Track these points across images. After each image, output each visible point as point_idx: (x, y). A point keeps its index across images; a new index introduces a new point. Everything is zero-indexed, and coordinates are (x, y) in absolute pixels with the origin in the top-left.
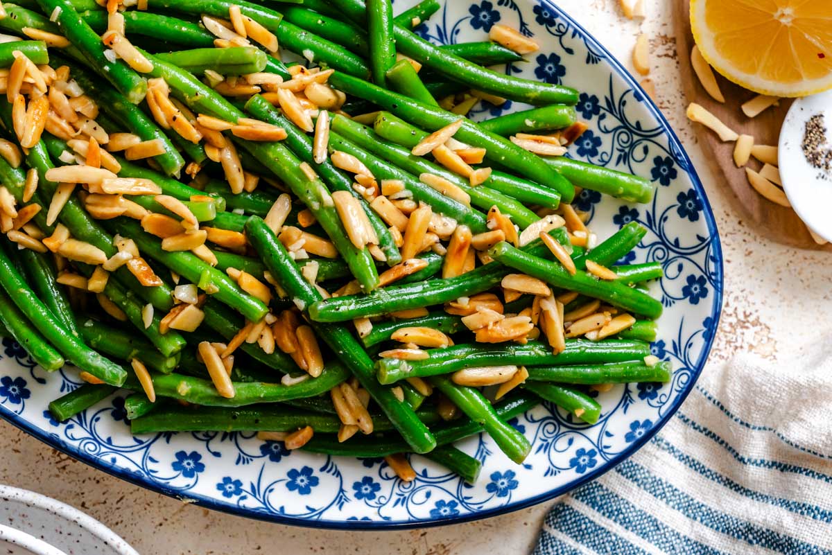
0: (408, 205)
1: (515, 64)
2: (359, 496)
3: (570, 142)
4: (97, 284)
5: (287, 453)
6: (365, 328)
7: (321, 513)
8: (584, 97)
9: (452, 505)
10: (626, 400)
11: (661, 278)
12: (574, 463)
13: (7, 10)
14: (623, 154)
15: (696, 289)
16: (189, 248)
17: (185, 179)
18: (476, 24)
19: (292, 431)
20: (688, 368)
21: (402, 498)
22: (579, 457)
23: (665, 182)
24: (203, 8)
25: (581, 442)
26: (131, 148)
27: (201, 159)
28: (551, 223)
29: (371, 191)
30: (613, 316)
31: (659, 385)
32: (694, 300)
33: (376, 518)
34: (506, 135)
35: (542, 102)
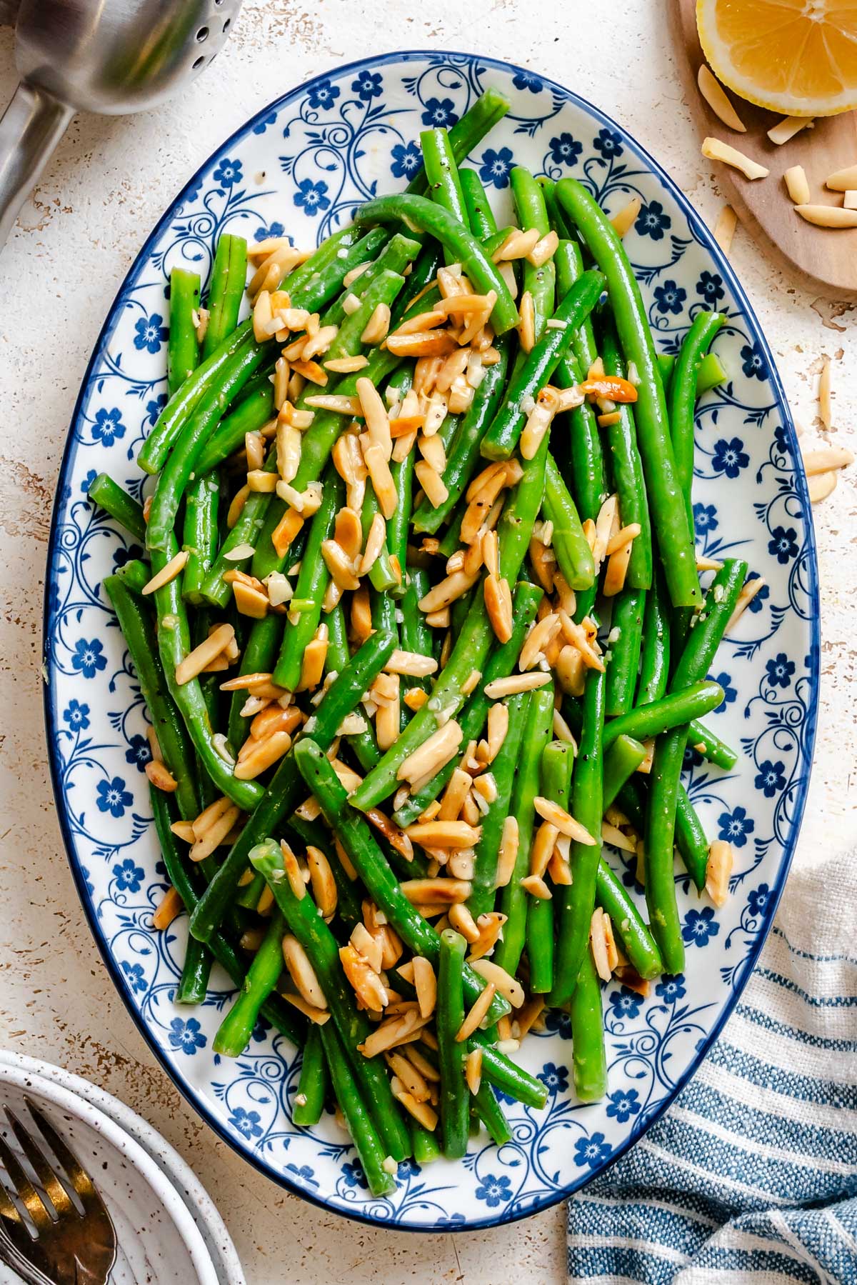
0: (472, 813)
1: (692, 883)
2: (118, 870)
3: (621, 980)
4: (259, 479)
5: (142, 768)
6: (307, 812)
7: (81, 832)
8: (679, 979)
9: (142, 985)
10: (336, 1150)
11: (495, 1144)
12: (238, 1113)
13: (544, 265)
14: (629, 1048)
15: (495, 1191)
16: (333, 574)
17: (415, 539)
18: (724, 820)
19: (168, 766)
20: (395, 1214)
21: (132, 922)
22: (247, 1118)
23: (611, 1111)
24: (625, 492)
25: (267, 1113)
26: (428, 466)
27: (445, 552)
28: (512, 991)
29: (474, 764)
30: (428, 1103)
31: (364, 1184)
32: (481, 1194)
33: (95, 900)
34: (601, 901)
35: (655, 929)
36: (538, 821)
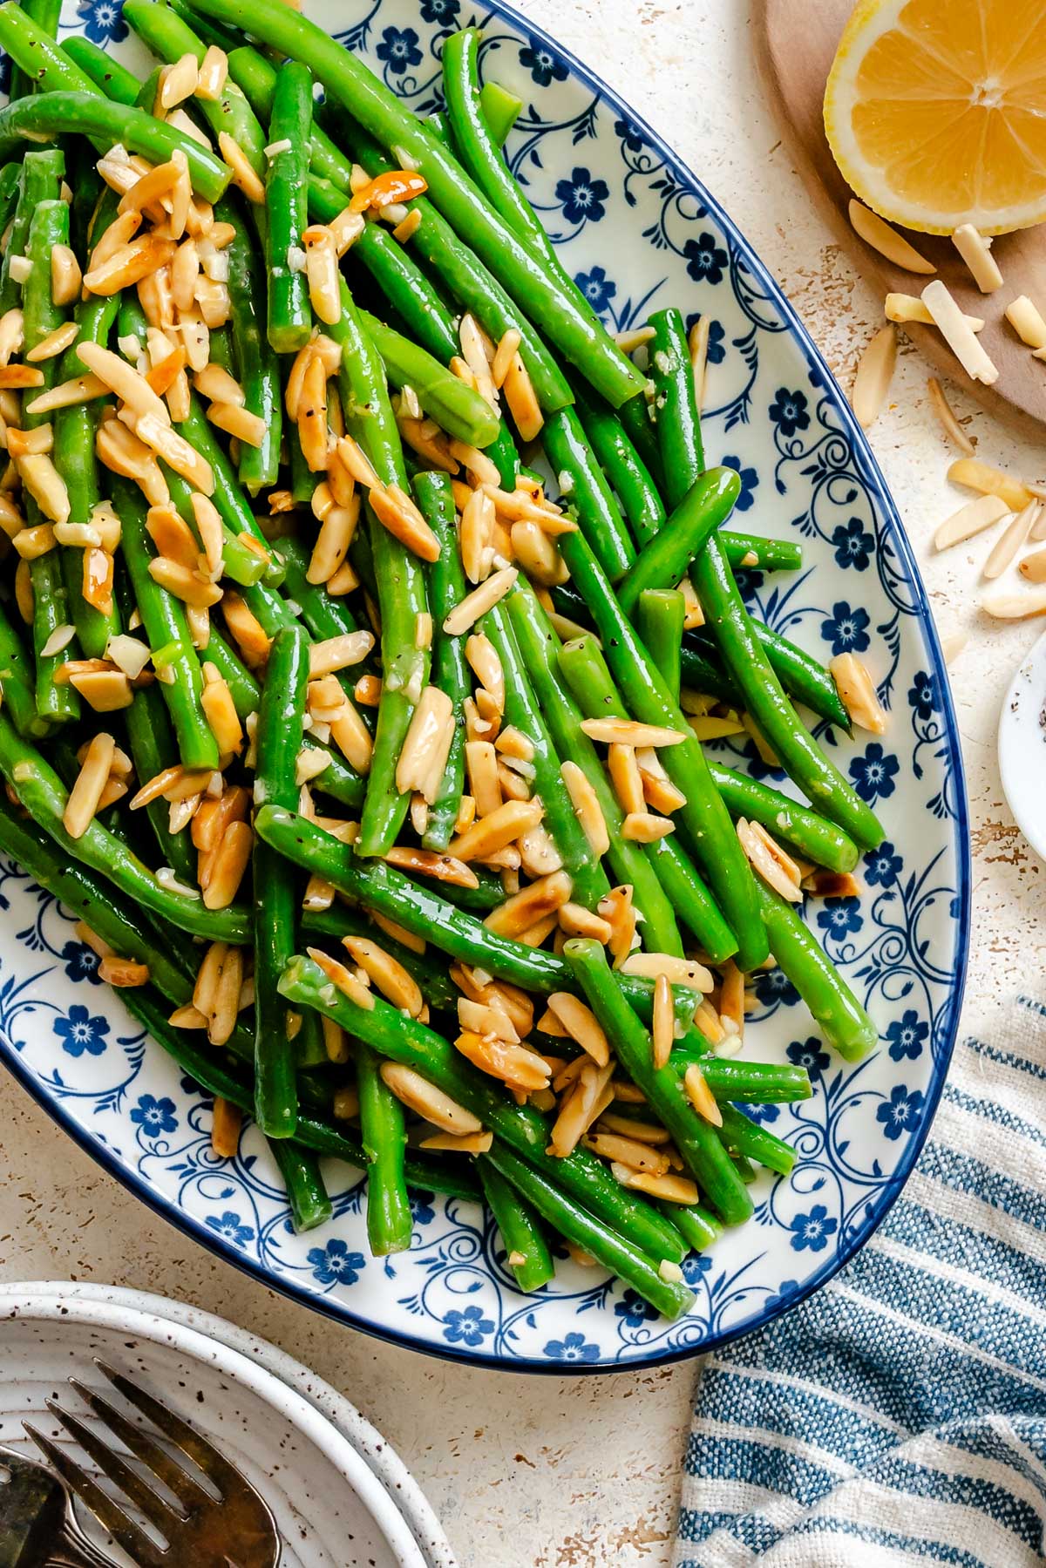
0: (516, 786)
1: (836, 729)
2: (137, 1116)
3: (820, 892)
4: (29, 541)
5: (96, 980)
6: (318, 900)
7: (65, 1094)
8: (887, 848)
9: (246, 1233)
10: (594, 1297)
11: (782, 1177)
12: (452, 1318)
13: (224, 92)
14: (875, 968)
15: (813, 1230)
16: (183, 598)
17: (258, 504)
18: (829, 630)
19: (124, 954)
20: (710, 1326)
21: (190, 1167)
22: (465, 1318)
23: (896, 1053)
24: (476, 301)
25: (486, 1301)
26: (222, 405)
27: (302, 497)
28: (691, 975)
29: (483, 726)
30: (671, 1171)
31: (653, 1314)
32: (798, 1244)
33: (129, 1164)
34: (737, 811)
35: (824, 808)
36: (602, 750)
